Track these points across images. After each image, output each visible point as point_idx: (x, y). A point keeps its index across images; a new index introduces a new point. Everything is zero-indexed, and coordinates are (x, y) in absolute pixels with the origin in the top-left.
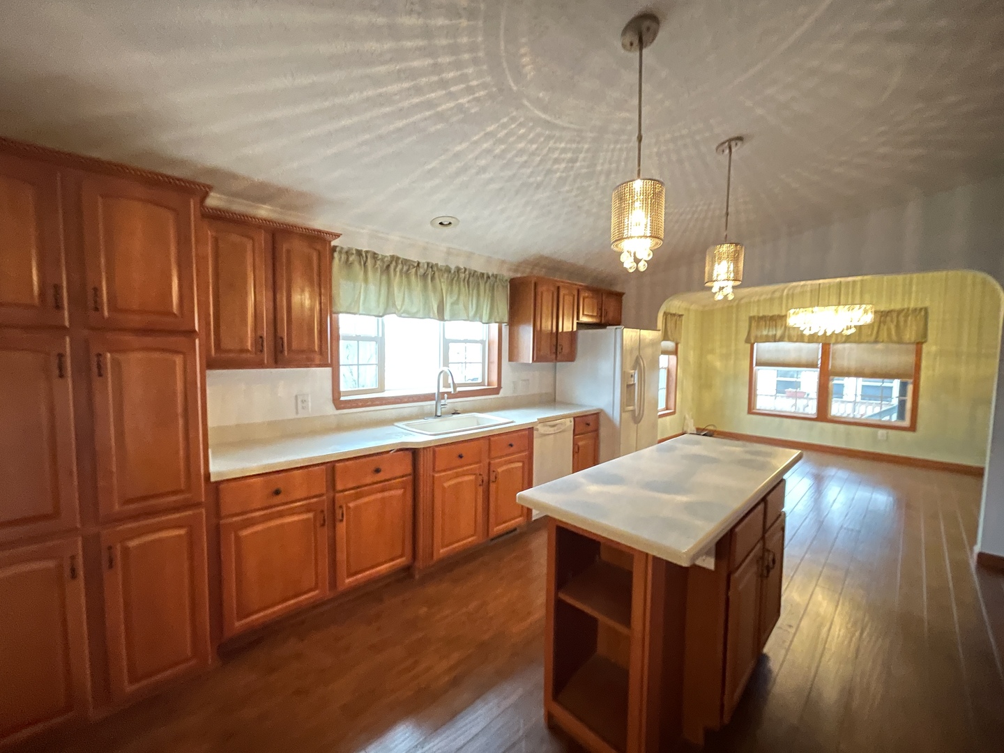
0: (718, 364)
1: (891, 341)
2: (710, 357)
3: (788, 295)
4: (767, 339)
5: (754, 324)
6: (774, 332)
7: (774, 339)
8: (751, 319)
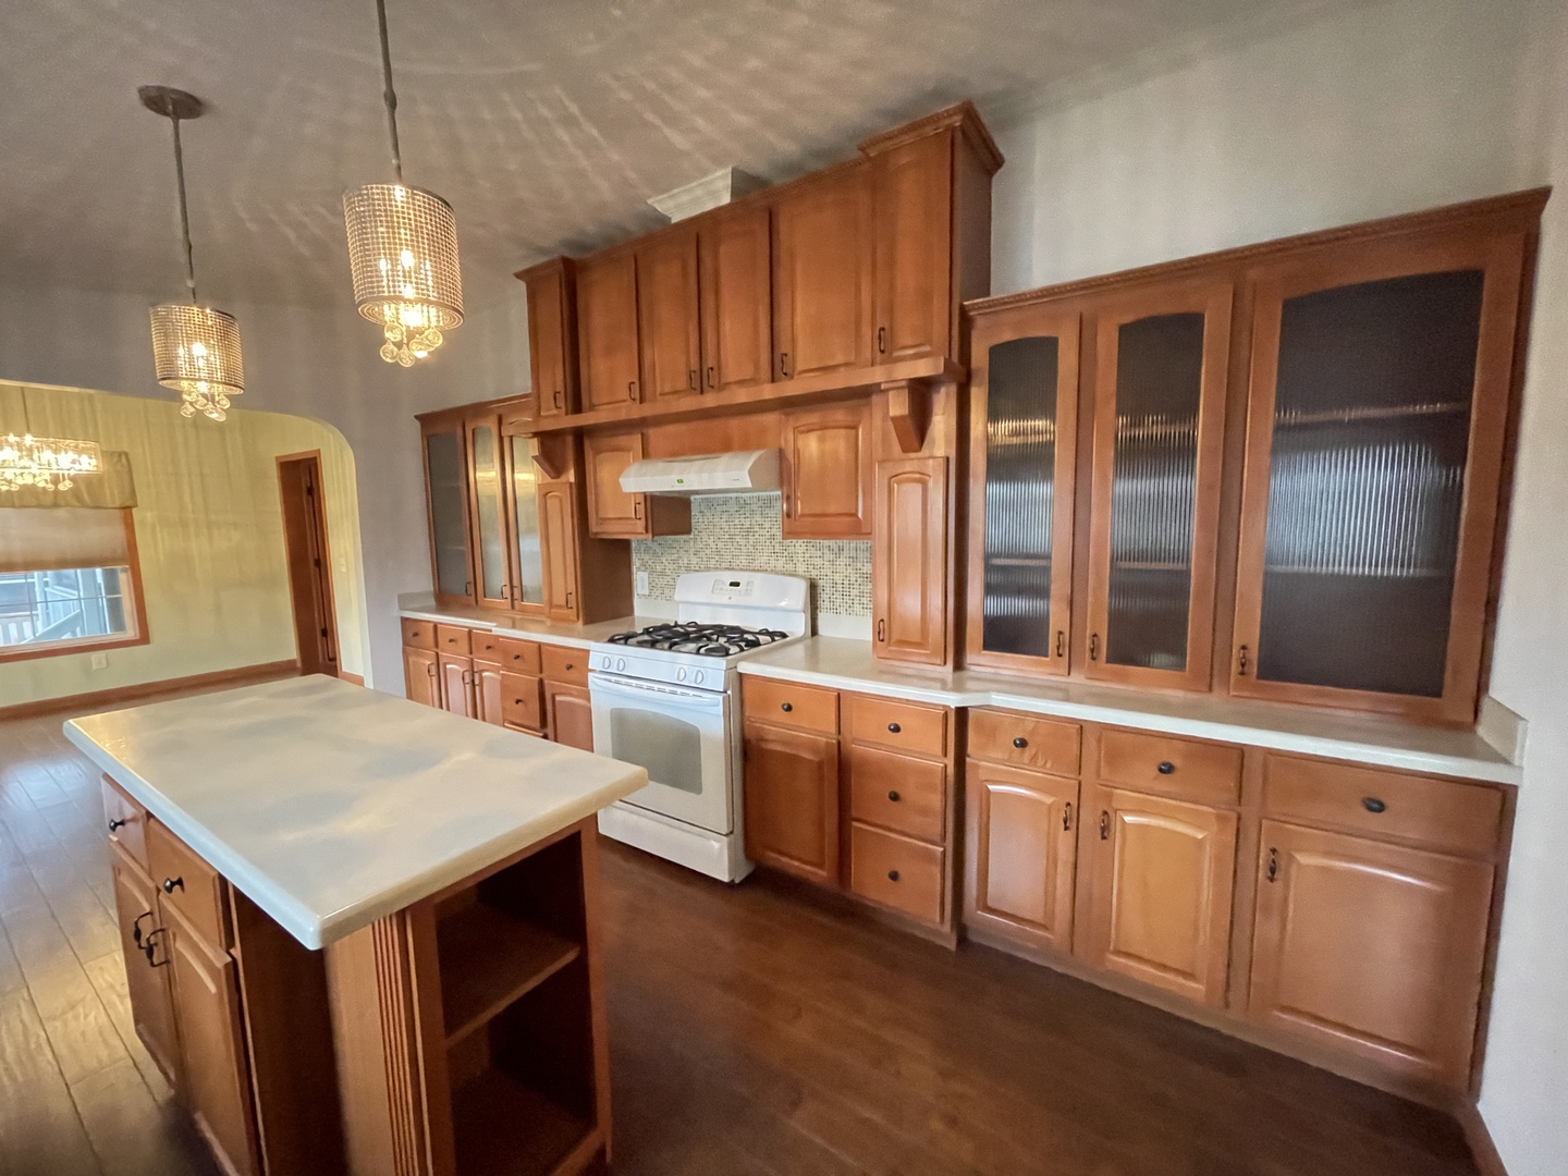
1: (85, 506)
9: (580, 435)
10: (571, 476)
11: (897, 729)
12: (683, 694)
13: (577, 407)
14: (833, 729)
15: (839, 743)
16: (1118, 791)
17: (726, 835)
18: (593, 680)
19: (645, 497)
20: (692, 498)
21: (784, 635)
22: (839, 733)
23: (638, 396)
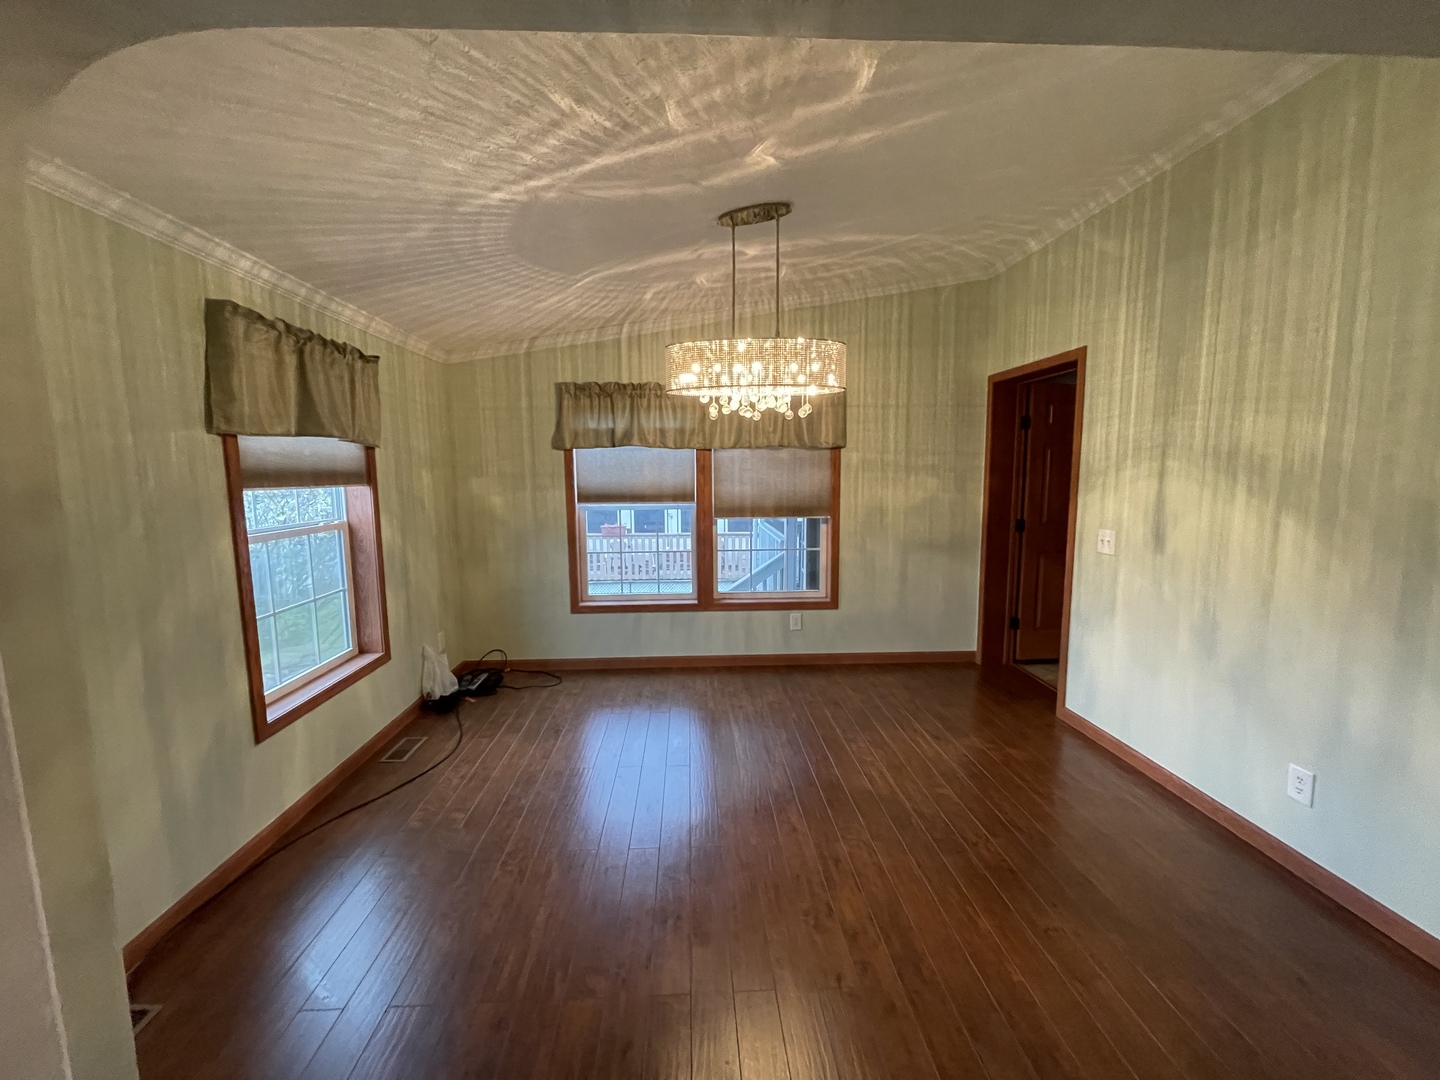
0: (497, 501)
1: (803, 446)
2: (476, 485)
3: (630, 338)
4: (597, 440)
5: (567, 402)
6: (611, 425)
7: (613, 441)
8: (561, 389)
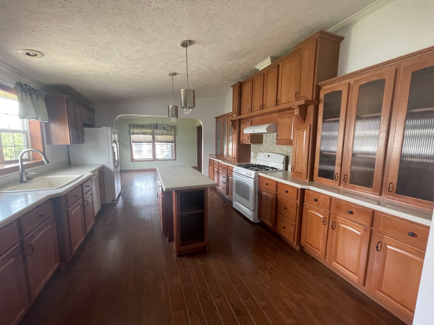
1: (170, 135)
6: (138, 131)
9: (240, 120)
10: (237, 130)
11: (287, 192)
12: (247, 178)
13: (240, 114)
14: (275, 190)
15: (276, 194)
16: (338, 217)
17: (253, 211)
18: (234, 174)
19: (251, 135)
20: (264, 135)
21: (276, 169)
22: (277, 191)
23: (251, 111)
